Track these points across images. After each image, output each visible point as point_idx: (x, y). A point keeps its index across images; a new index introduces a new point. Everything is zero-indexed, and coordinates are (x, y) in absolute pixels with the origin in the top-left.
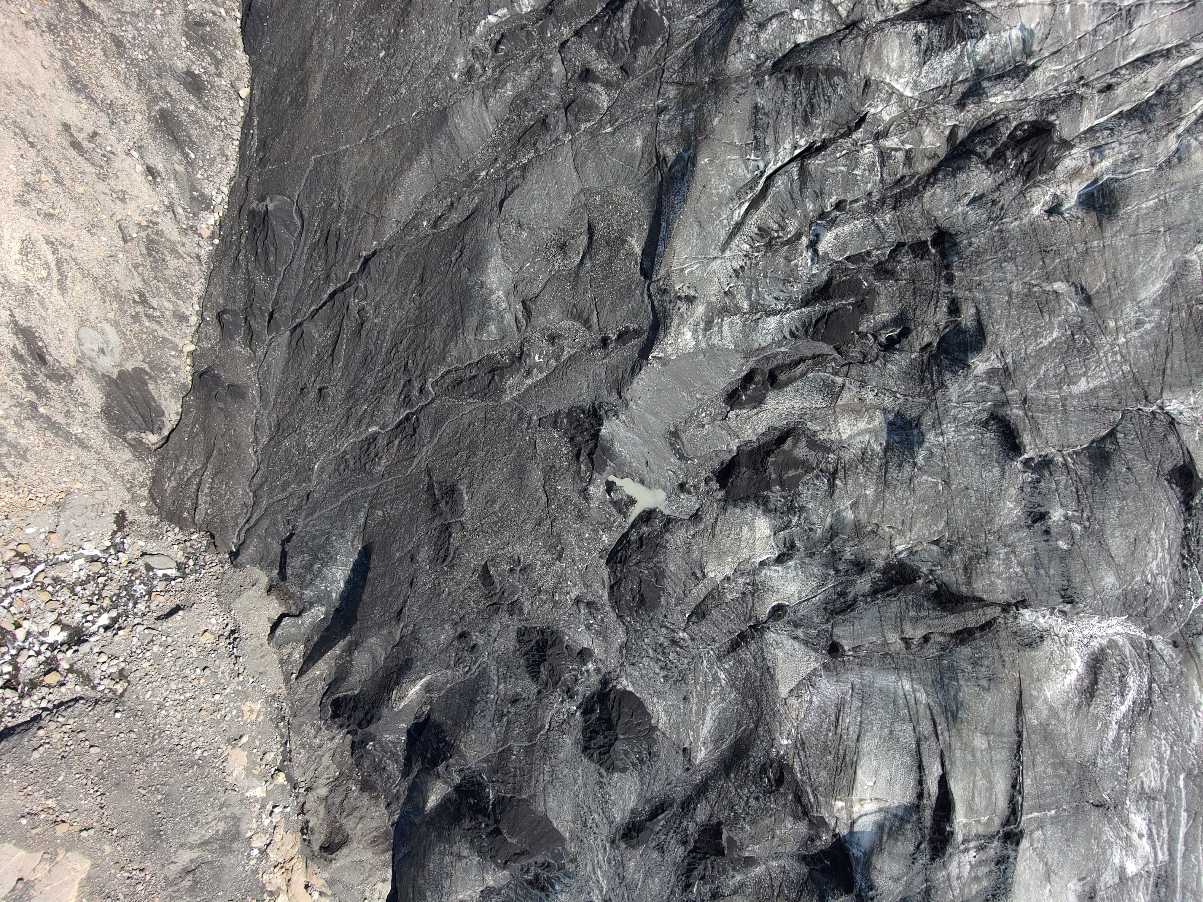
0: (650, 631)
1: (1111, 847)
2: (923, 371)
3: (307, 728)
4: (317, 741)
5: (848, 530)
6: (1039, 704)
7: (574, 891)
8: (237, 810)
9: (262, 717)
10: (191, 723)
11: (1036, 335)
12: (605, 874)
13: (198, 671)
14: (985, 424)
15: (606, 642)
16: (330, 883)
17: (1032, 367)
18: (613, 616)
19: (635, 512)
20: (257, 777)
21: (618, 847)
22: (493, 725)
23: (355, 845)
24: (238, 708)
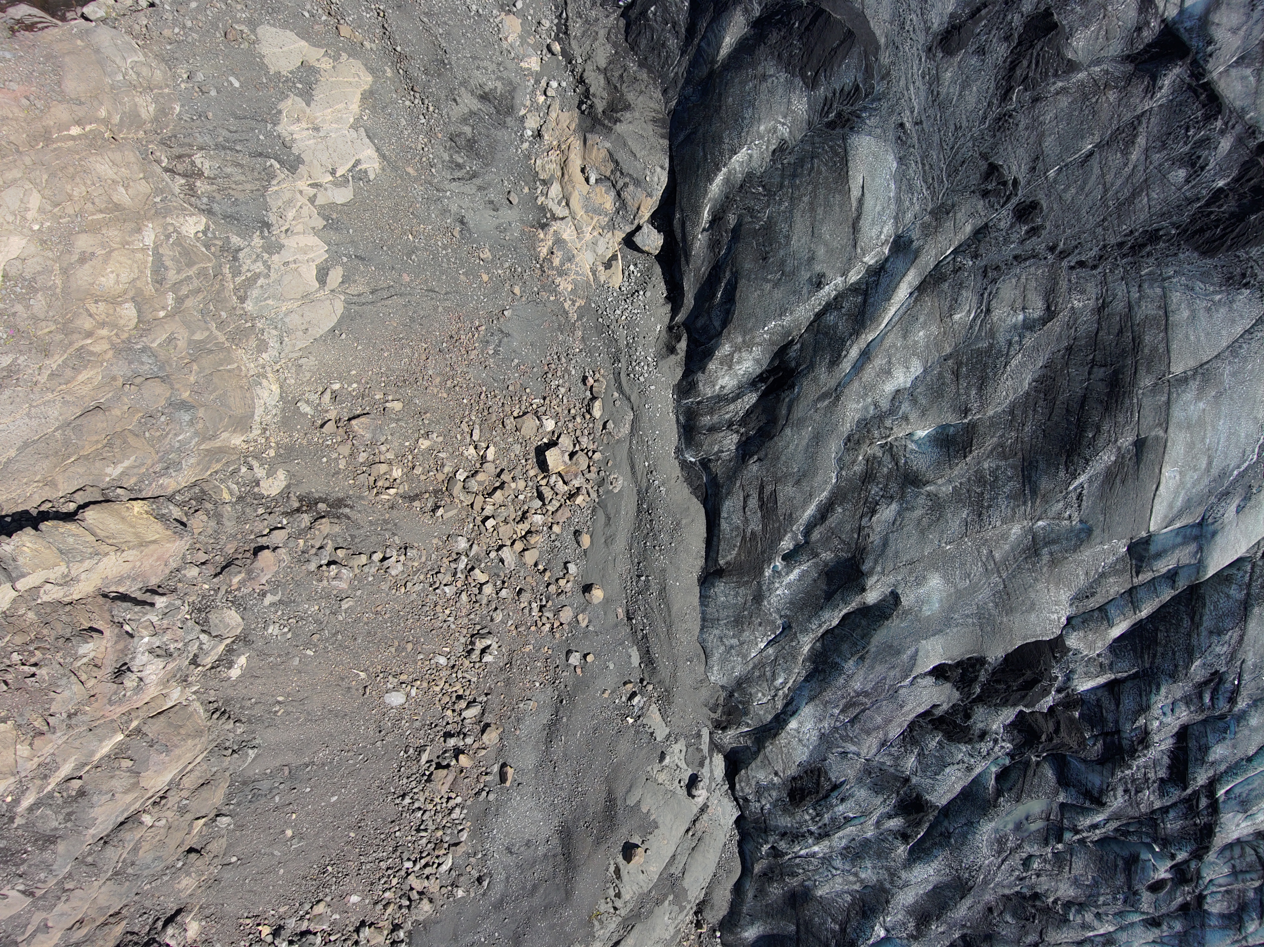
4: (593, 15)
7: (883, 112)
8: (513, 77)
12: (918, 91)
20: (532, 46)
21: (934, 56)
23: (637, 114)
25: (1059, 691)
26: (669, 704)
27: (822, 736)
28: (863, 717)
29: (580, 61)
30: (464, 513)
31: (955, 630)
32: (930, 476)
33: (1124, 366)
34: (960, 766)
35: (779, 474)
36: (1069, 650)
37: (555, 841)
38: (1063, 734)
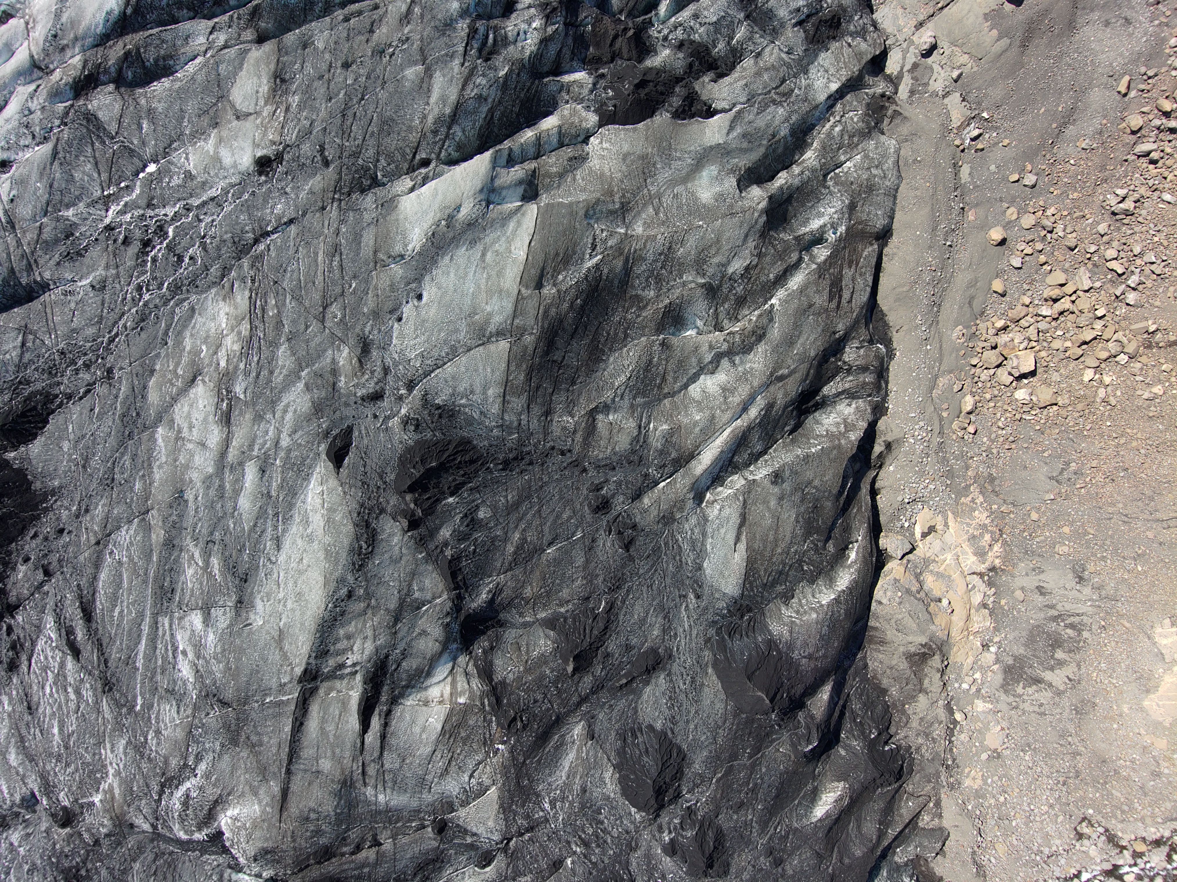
1: (215, 652)
3: (927, 755)
4: (920, 739)
6: (267, 800)
7: (711, 610)
8: (1003, 696)
9: (966, 770)
12: (682, 625)
15: (648, 857)
16: (929, 621)
20: (979, 720)
21: (666, 650)
22: (762, 779)
23: (902, 649)
24: (985, 783)
25: (602, 76)
26: (943, 125)
27: (806, 72)
28: (777, 82)
29: (941, 703)
30: (1123, 324)
31: (692, 148)
32: (699, 292)
33: (541, 357)
34: (704, 20)
35: (824, 316)
36: (595, 111)
37: (1080, 21)
38: (612, 33)
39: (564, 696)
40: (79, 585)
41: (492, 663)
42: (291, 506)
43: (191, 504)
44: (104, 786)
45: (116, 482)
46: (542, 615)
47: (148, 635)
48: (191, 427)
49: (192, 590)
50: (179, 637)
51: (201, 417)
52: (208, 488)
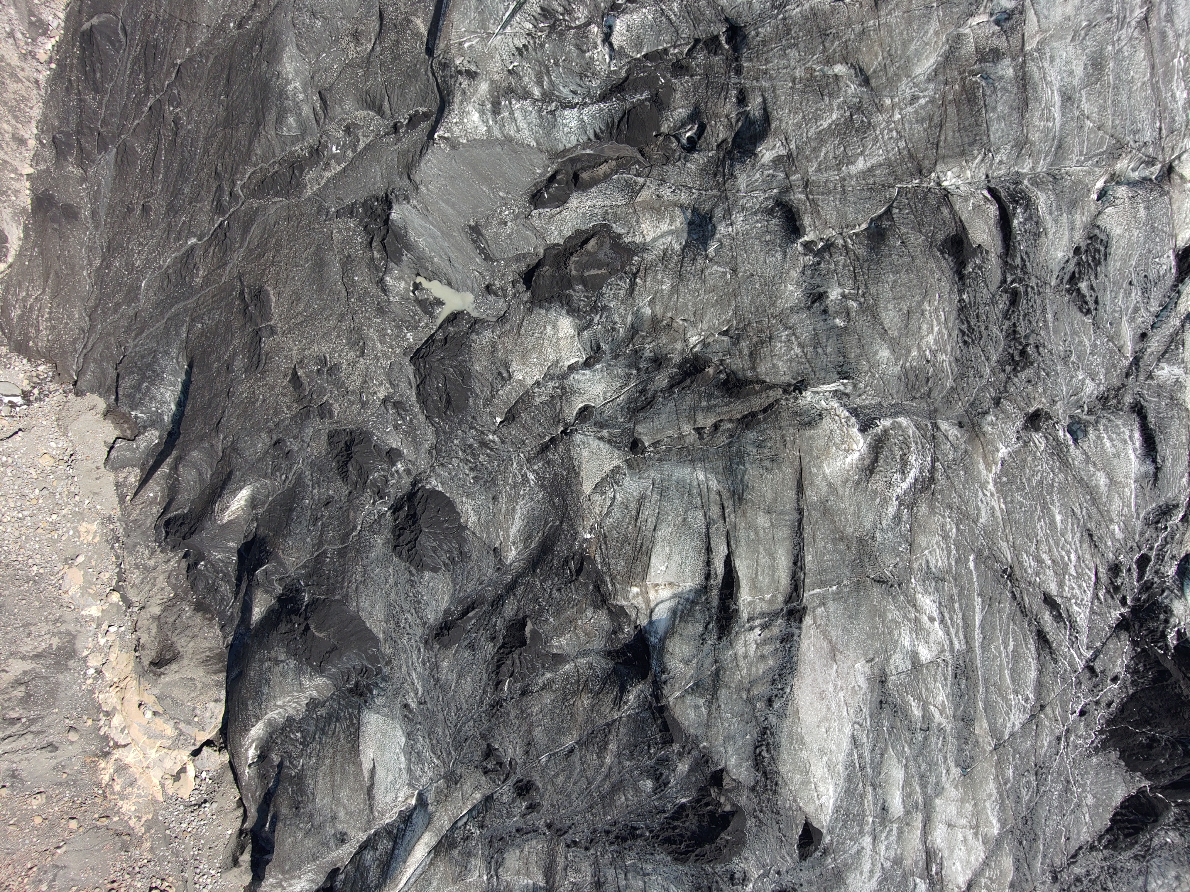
0: (459, 432)
1: (900, 628)
2: (717, 167)
3: (141, 549)
4: (152, 563)
5: (646, 326)
6: (818, 480)
7: (389, 694)
8: (72, 627)
9: (98, 539)
10: (27, 540)
11: (817, 118)
12: (420, 676)
13: (37, 491)
14: (770, 212)
15: (416, 443)
16: (160, 698)
17: (814, 150)
18: (422, 418)
19: (443, 313)
20: (92, 595)
21: (432, 647)
22: (309, 530)
23: (185, 662)
24: (75, 529)
39: (530, 596)
40: (1056, 662)
41: (612, 620)
42: (849, 779)
43: (952, 765)
44: (996, 469)
45: (1033, 772)
46: (568, 667)
47: (974, 630)
48: (965, 841)
49: (935, 680)
50: (941, 633)
51: (957, 852)
52: (937, 784)
